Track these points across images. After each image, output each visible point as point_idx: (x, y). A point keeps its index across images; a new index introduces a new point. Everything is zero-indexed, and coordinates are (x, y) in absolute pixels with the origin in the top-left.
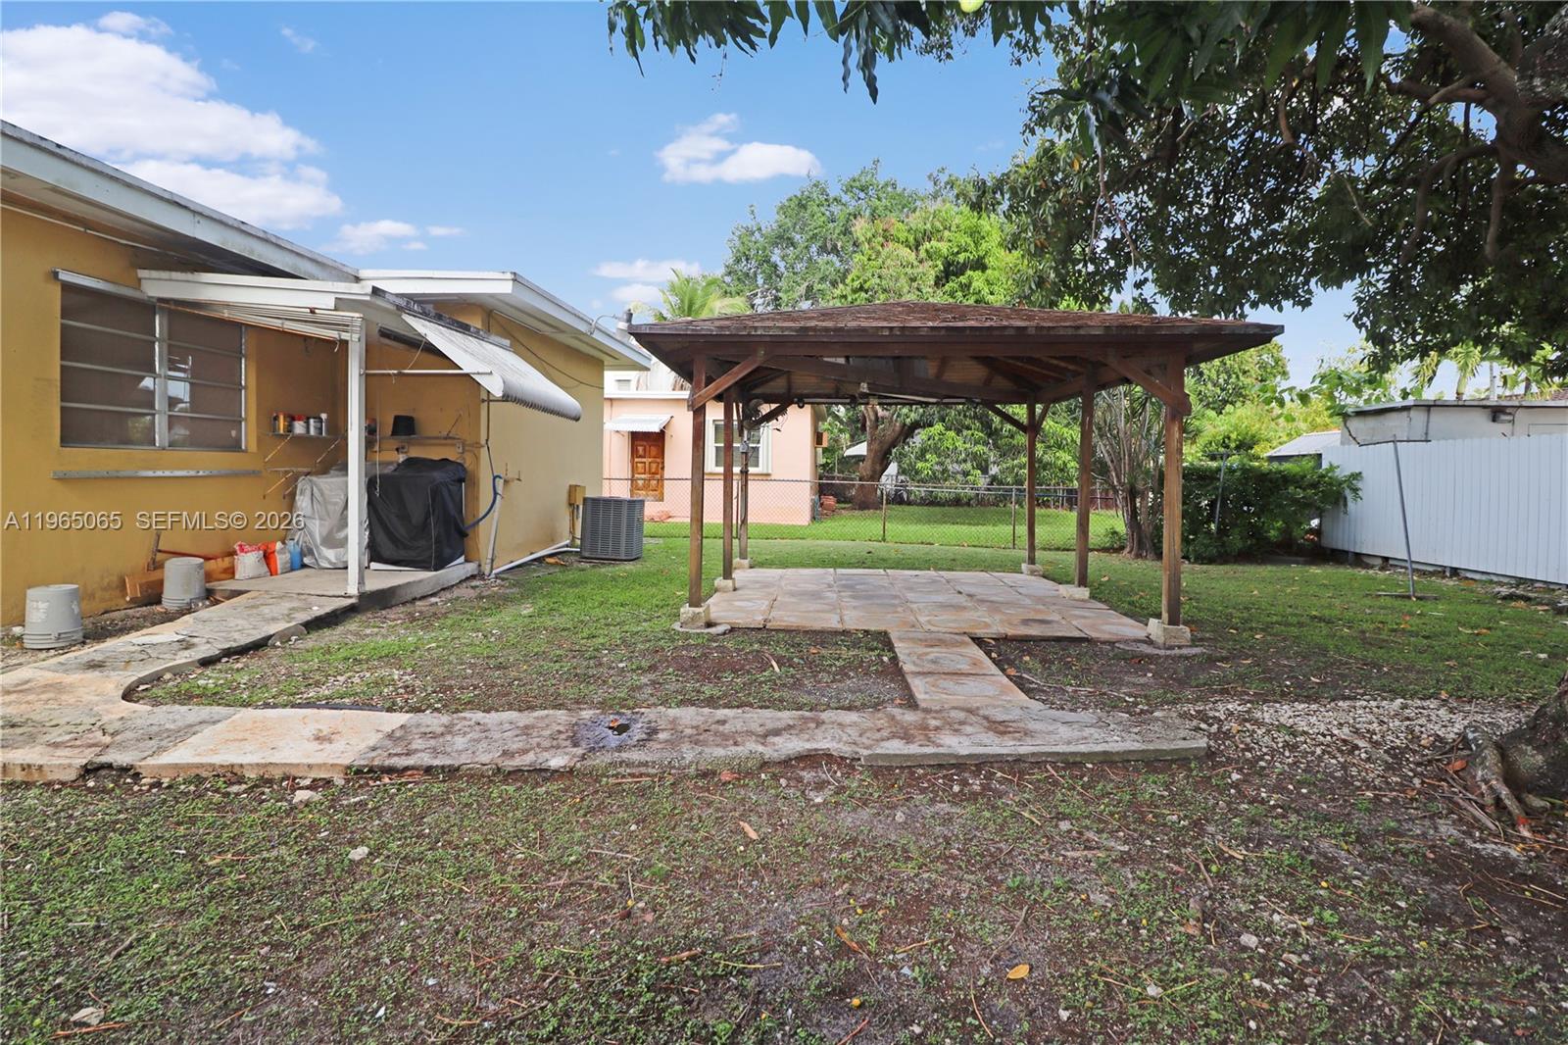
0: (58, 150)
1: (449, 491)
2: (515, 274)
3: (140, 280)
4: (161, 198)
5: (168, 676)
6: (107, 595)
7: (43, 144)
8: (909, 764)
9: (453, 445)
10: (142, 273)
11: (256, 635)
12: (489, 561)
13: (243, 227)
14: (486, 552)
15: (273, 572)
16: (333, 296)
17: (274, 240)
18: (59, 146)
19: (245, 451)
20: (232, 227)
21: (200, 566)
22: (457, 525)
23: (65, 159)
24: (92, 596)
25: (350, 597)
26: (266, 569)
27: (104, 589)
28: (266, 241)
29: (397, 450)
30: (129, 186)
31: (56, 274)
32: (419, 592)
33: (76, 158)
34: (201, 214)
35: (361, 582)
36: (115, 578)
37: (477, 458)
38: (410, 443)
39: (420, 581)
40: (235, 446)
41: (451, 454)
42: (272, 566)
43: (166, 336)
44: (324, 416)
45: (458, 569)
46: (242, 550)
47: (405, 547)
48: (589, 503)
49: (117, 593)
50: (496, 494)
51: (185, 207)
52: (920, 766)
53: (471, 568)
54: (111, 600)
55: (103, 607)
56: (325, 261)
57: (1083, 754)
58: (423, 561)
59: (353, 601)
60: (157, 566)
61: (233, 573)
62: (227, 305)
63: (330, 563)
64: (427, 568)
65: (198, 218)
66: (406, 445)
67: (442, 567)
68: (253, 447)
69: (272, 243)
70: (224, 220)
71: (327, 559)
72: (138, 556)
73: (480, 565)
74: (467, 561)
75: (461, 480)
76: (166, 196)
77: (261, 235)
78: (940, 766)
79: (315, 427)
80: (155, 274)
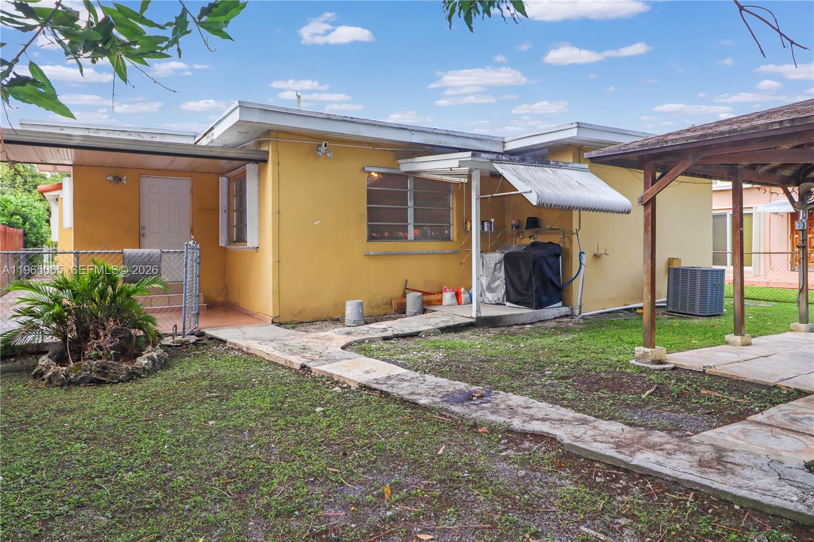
0: (352, 120)
1: (547, 262)
2: (578, 123)
3: (399, 164)
4: (395, 128)
5: (367, 341)
6: (385, 308)
7: (346, 119)
8: (592, 458)
9: (558, 233)
10: (400, 161)
11: (415, 330)
12: (577, 307)
13: (435, 131)
14: (576, 301)
15: (459, 303)
16: (458, 160)
17: (452, 133)
18: (352, 118)
19: (452, 241)
20: (430, 133)
21: (419, 297)
22: (553, 284)
23: (354, 122)
24: (379, 307)
25: (473, 318)
26: (455, 301)
27: (384, 304)
28: (448, 135)
29: (530, 237)
30: (381, 126)
31: (364, 168)
32: (520, 320)
33: (359, 121)
34: (413, 130)
35: (478, 310)
36: (389, 300)
37: (571, 241)
38: (537, 232)
39: (522, 314)
40: (447, 238)
41: (556, 239)
42: (460, 301)
43: (413, 188)
44: (492, 220)
45: (555, 310)
46: (445, 291)
47: (522, 295)
48: (672, 271)
49: (390, 306)
50: (581, 264)
51: (406, 129)
52: (599, 462)
53: (565, 310)
54: (387, 309)
55: (383, 312)
56: (482, 138)
57: (734, 496)
58: (529, 303)
59: (473, 320)
60: (404, 296)
61: (442, 302)
62: (425, 172)
63: (489, 301)
64: (531, 307)
65: (413, 132)
66: (535, 234)
67: (541, 308)
68: (455, 239)
69: (451, 135)
70: (425, 130)
71: (488, 298)
72: (397, 291)
73: (572, 309)
74: (564, 305)
75: (557, 256)
76: (397, 126)
77: (445, 133)
78: (615, 467)
79: (488, 227)
80: (405, 161)
